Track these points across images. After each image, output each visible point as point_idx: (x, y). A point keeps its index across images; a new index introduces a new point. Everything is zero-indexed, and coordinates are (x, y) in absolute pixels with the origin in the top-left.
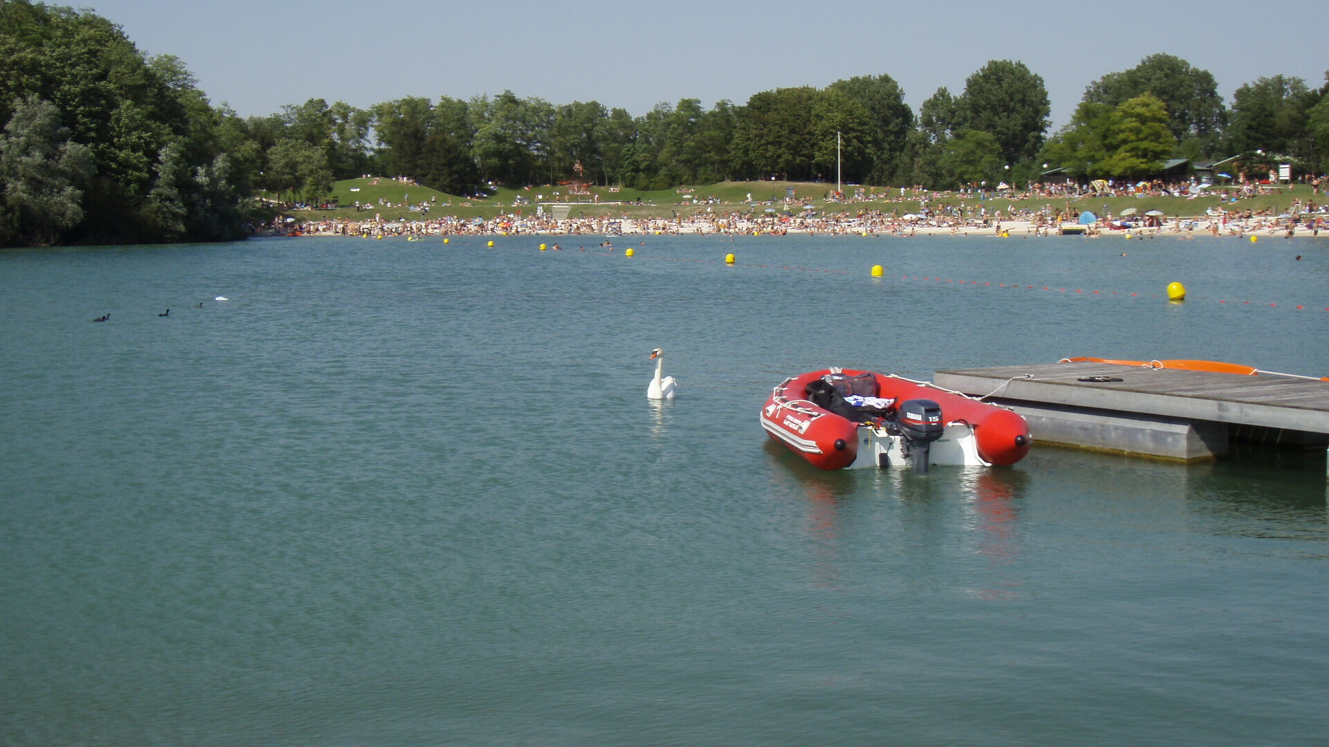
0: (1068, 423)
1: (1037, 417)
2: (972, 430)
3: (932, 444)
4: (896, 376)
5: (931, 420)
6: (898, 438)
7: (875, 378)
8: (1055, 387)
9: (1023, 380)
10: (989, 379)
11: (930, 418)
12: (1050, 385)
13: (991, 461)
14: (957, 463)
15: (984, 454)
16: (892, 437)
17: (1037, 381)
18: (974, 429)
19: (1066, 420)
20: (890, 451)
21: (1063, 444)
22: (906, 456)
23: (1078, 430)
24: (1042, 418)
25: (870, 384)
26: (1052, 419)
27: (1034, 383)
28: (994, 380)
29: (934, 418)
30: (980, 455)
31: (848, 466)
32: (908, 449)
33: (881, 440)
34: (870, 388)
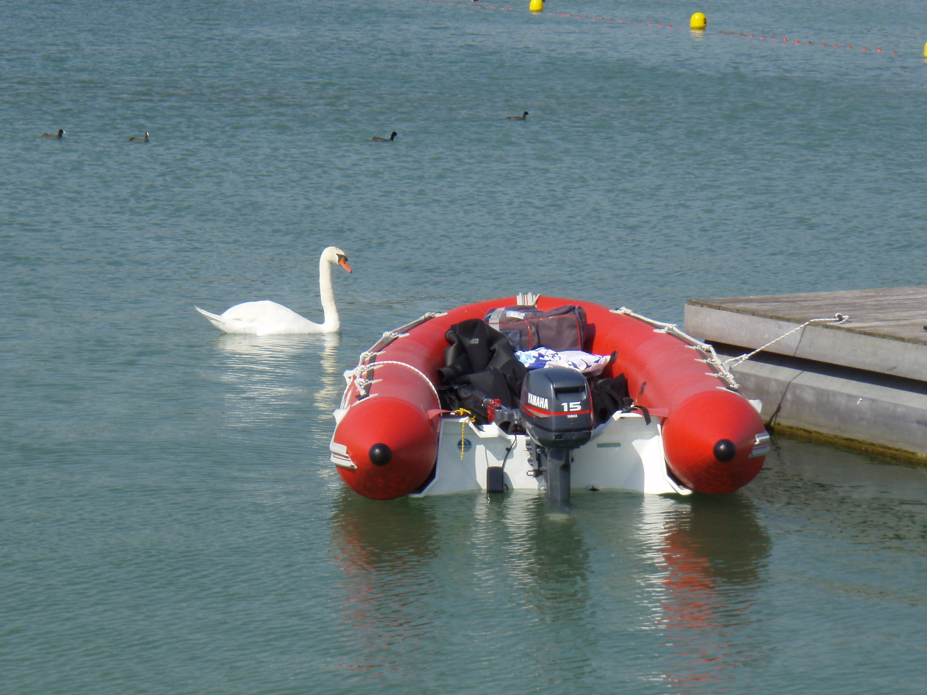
0: (899, 410)
1: (849, 396)
2: (659, 426)
3: (576, 453)
4: (629, 311)
5: (566, 410)
6: (522, 439)
7: (582, 316)
8: (878, 341)
9: (827, 327)
10: (772, 322)
11: (565, 405)
12: (870, 339)
13: (690, 485)
14: (632, 488)
15: (677, 473)
16: (512, 437)
17: (849, 330)
18: (662, 425)
19: (896, 405)
20: (508, 461)
21: (890, 448)
22: (538, 473)
23: (915, 425)
24: (857, 397)
25: (572, 326)
26: (873, 401)
27: (843, 332)
28: (781, 322)
29: (572, 405)
30: (670, 474)
31: (420, 489)
32: (539, 459)
33: (487, 442)
34: (571, 334)
